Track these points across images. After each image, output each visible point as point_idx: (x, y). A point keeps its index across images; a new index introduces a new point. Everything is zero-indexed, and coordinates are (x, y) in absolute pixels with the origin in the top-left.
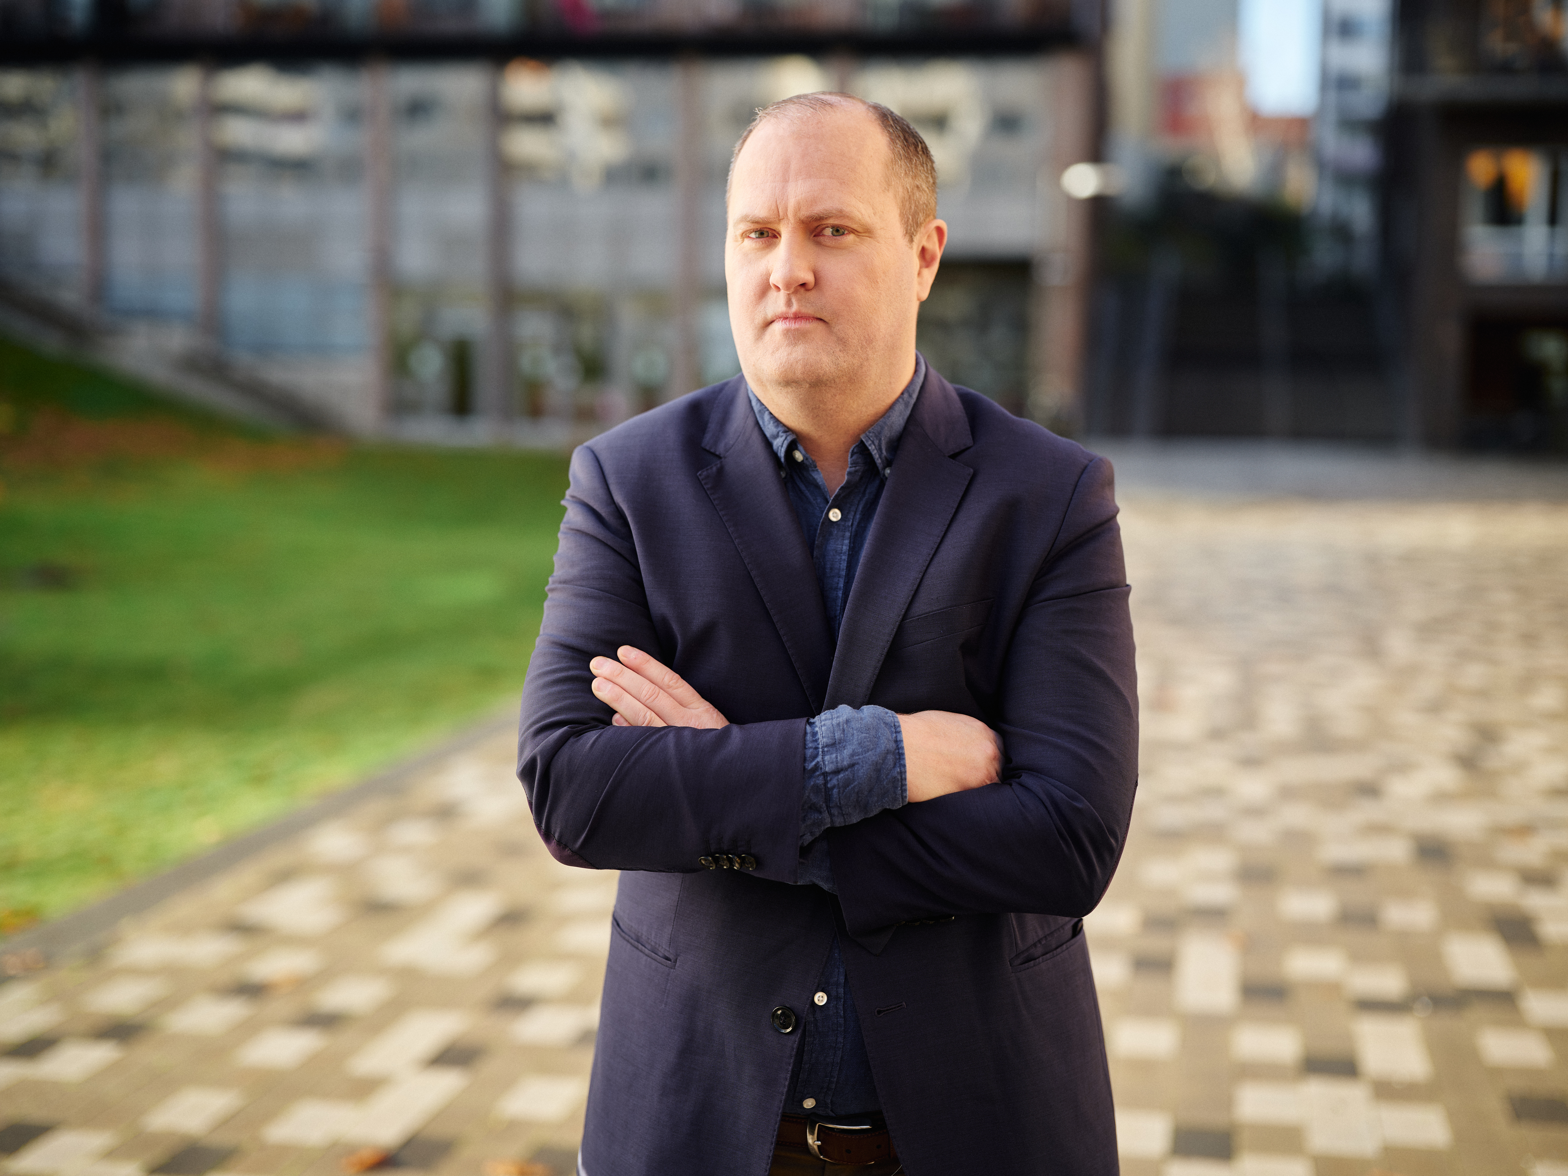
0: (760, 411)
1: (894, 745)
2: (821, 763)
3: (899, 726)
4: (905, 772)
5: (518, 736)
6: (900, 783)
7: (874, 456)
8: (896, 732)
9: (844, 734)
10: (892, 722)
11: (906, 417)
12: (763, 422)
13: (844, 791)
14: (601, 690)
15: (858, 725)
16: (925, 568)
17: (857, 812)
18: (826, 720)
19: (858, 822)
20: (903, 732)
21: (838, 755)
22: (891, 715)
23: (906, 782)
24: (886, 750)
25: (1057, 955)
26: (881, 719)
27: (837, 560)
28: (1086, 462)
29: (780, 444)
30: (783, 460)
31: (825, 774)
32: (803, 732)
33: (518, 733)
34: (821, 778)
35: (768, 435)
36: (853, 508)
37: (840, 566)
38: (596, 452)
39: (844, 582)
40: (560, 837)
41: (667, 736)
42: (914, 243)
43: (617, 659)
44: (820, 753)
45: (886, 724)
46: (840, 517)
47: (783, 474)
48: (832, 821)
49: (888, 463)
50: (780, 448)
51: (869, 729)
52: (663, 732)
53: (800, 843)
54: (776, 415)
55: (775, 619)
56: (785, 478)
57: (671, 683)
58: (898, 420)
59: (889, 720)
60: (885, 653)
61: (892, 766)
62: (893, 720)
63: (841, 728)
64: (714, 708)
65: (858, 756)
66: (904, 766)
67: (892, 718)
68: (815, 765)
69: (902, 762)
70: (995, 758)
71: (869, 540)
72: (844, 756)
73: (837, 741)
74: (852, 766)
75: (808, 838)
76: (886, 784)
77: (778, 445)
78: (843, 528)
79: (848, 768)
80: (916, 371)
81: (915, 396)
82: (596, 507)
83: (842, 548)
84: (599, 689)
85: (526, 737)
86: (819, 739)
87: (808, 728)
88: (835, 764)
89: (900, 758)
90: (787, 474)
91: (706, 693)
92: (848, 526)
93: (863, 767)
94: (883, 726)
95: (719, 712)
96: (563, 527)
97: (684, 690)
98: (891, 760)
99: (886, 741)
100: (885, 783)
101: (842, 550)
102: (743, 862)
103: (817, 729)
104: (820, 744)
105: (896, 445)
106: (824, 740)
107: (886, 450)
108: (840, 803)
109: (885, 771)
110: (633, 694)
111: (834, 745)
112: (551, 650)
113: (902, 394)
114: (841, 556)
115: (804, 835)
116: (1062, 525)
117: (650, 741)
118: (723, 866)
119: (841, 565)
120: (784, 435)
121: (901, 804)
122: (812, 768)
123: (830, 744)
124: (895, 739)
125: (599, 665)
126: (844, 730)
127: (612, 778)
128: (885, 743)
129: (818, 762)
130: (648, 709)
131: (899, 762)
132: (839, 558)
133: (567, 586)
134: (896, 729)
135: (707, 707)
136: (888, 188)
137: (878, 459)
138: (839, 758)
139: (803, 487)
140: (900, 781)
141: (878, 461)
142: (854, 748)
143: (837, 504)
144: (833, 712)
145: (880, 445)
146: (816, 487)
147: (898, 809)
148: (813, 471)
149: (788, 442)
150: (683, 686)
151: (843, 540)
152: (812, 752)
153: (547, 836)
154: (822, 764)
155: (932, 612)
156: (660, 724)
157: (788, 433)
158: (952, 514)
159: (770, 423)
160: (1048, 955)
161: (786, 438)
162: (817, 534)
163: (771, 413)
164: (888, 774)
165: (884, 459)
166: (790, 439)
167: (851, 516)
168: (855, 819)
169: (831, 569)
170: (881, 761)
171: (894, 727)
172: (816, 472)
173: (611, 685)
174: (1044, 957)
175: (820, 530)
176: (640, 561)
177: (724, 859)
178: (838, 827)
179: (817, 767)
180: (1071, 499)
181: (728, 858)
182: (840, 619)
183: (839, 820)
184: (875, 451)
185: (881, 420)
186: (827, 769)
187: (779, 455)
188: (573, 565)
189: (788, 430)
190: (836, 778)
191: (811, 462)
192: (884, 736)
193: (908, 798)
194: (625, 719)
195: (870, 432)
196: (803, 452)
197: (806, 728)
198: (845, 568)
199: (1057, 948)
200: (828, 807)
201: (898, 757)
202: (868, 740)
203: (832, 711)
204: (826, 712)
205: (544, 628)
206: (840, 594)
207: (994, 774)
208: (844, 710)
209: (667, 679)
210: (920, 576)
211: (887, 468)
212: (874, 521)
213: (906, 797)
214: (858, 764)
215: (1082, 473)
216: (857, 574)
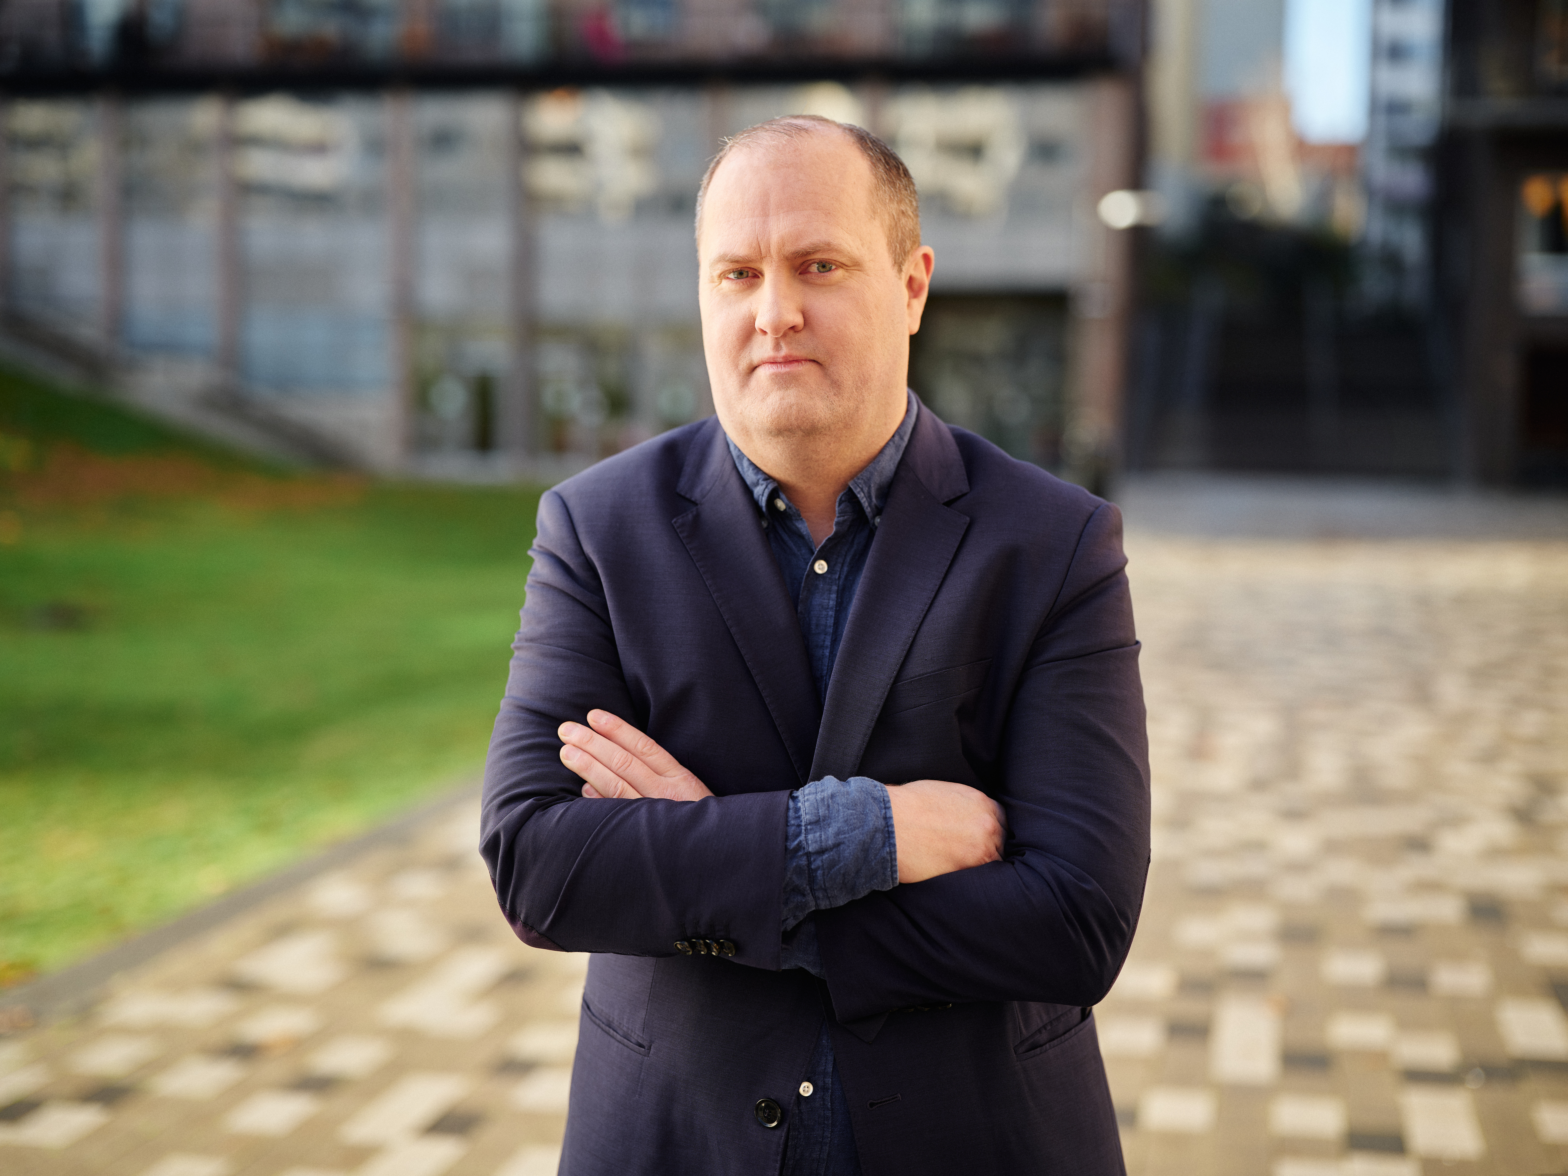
0: (738, 457)
1: (883, 823)
2: (803, 842)
3: (889, 801)
4: (895, 852)
5: (481, 807)
6: (890, 864)
7: (863, 504)
8: (885, 808)
9: (829, 810)
10: (881, 797)
11: (897, 462)
12: (743, 469)
13: (829, 873)
14: (570, 758)
15: (844, 801)
16: (917, 626)
17: (844, 894)
18: (809, 794)
19: (845, 905)
20: (892, 808)
21: (823, 833)
22: (880, 789)
23: (896, 862)
24: (874, 827)
25: (1065, 1041)
26: (869, 793)
27: (823, 616)
28: (1092, 509)
29: (761, 492)
30: (764, 509)
31: (808, 855)
32: (785, 807)
33: (481, 805)
34: (805, 858)
35: (749, 482)
36: (840, 560)
37: (826, 623)
38: (565, 498)
39: (832, 640)
40: (526, 918)
41: (639, 810)
42: (903, 273)
43: (587, 724)
44: (803, 831)
45: (875, 799)
46: (826, 569)
47: (765, 524)
48: (817, 905)
49: (878, 511)
50: (761, 497)
51: (856, 804)
52: (634, 806)
53: (782, 929)
54: (755, 462)
55: (757, 679)
56: (767, 528)
57: (645, 750)
58: (888, 465)
59: (878, 794)
60: (875, 719)
61: (881, 846)
62: (882, 795)
63: (826, 803)
64: (693, 775)
65: (843, 834)
66: (894, 845)
67: (881, 793)
68: (798, 844)
69: (892, 841)
70: (994, 833)
71: (858, 595)
72: (829, 835)
73: (821, 818)
74: (837, 845)
75: (792, 923)
76: (875, 865)
77: (758, 494)
78: (830, 581)
79: (833, 848)
80: (908, 411)
81: (906, 439)
82: (565, 557)
83: (829, 602)
84: (567, 758)
85: (489, 811)
86: (802, 815)
87: (791, 804)
88: (819, 843)
89: (889, 837)
90: (769, 523)
91: (685, 759)
92: (836, 579)
93: (849, 846)
94: (872, 801)
95: (698, 780)
96: (529, 579)
97: (660, 756)
98: (880, 839)
99: (875, 818)
100: (873, 864)
101: (829, 606)
102: (721, 946)
103: (800, 804)
104: (803, 821)
105: (886, 491)
106: (808, 817)
107: (877, 497)
108: (825, 885)
109: (873, 851)
110: (604, 762)
111: (818, 822)
112: (517, 714)
113: (893, 436)
114: (828, 612)
115: (787, 919)
116: (1065, 578)
117: (620, 816)
118: (700, 951)
119: (828, 621)
120: (765, 483)
121: (892, 886)
122: (794, 848)
123: (814, 821)
124: (885, 816)
125: (568, 731)
126: (829, 806)
127: (579, 857)
128: (874, 820)
129: (801, 842)
130: (621, 779)
131: (889, 840)
132: (826, 613)
133: (533, 644)
134: (885, 805)
135: (686, 775)
136: (874, 216)
137: (867, 508)
138: (823, 837)
139: (786, 537)
140: (889, 861)
141: (868, 510)
142: (839, 826)
143: (823, 555)
144: (818, 785)
145: (869, 492)
146: (800, 536)
147: (888, 891)
148: (797, 520)
149: (770, 490)
150: (657, 753)
151: (830, 594)
152: (794, 830)
153: (512, 917)
154: (805, 844)
155: (926, 674)
156: (633, 795)
157: (769, 481)
158: (947, 567)
159: (749, 470)
160: (1055, 1042)
161: (767, 487)
162: (802, 588)
163: (749, 460)
164: (876, 855)
165: (874, 507)
166: (771, 487)
167: (838, 568)
168: (841, 902)
169: (817, 625)
170: (869, 841)
171: (883, 803)
172: (800, 521)
173: (580, 753)
174: (1051, 1043)
175: (805, 582)
176: (611, 617)
177: (700, 944)
178: (823, 910)
179: (799, 847)
180: (1075, 551)
181: (706, 943)
182: (827, 680)
183: (824, 903)
184: (865, 499)
185: (870, 465)
186: (810, 850)
187: (760, 504)
188: (540, 621)
189: (768, 478)
190: (820, 858)
191: (795, 511)
192: (872, 812)
193: (898, 879)
194: (596, 789)
195: (858, 479)
196: (786, 500)
197: (788, 803)
198: (832, 625)
199: (1065, 1033)
200: (812, 890)
201: (887, 835)
202: (855, 816)
203: (817, 782)
204: (810, 783)
205: (509, 690)
206: (827, 652)
207: (993, 849)
208: (830, 782)
209: (640, 746)
210: (913, 634)
211: (878, 517)
212: (863, 575)
213: (896, 878)
214: (844, 843)
215: (1088, 522)
216: (845, 632)
